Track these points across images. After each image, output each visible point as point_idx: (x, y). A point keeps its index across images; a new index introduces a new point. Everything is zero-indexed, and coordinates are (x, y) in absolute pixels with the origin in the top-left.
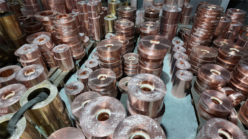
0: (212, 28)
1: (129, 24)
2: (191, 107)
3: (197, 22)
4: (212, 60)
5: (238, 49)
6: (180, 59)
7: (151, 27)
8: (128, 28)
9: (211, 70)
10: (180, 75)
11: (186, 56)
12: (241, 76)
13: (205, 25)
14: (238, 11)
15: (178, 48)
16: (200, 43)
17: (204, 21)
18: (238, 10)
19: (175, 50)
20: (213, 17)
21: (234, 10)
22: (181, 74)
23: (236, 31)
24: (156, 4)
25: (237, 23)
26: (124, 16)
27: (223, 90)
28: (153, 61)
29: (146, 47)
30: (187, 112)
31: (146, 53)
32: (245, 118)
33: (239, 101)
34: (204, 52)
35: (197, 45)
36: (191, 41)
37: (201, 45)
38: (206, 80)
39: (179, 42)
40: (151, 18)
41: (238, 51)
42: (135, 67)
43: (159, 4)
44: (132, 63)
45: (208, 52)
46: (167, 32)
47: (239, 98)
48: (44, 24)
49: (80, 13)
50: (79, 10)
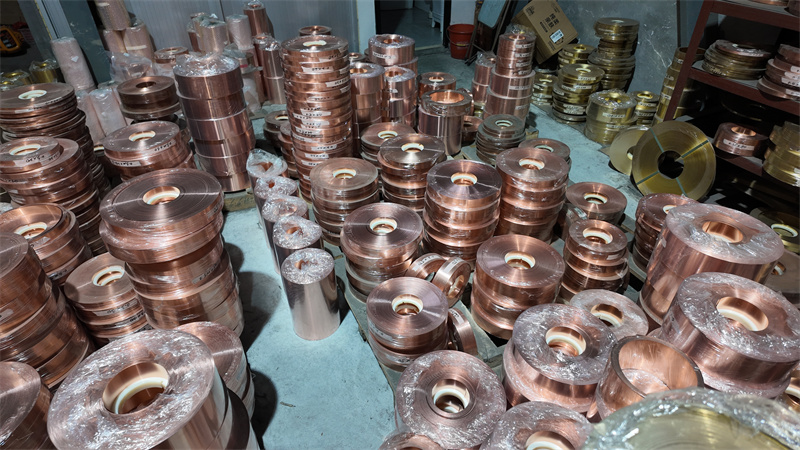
0: (338, 102)
1: (53, 151)
2: (363, 349)
3: (294, 93)
4: (370, 192)
5: (420, 142)
6: (285, 218)
7: (150, 141)
8: (56, 168)
9: (373, 225)
10: (295, 270)
11: (298, 202)
12: (444, 215)
13: (316, 97)
14: (395, 40)
15: (271, 185)
16: (327, 152)
17: (309, 87)
18: (393, 37)
19: (262, 195)
20: (326, 71)
21: (384, 39)
22: (297, 265)
23: (407, 94)
24: (162, 56)
25: (403, 72)
26: (27, 127)
27: (418, 266)
28: (185, 261)
29: (129, 226)
30: (355, 371)
31: (138, 246)
32: (488, 318)
33: (461, 279)
34: (345, 177)
35: (320, 160)
36: (300, 153)
37: (332, 155)
38: (367, 257)
39: (271, 164)
40: (152, 108)
41: (421, 147)
42: (132, 304)
43: (171, 53)
44: (116, 290)
45: (354, 173)
46: (221, 142)
47: (458, 272)
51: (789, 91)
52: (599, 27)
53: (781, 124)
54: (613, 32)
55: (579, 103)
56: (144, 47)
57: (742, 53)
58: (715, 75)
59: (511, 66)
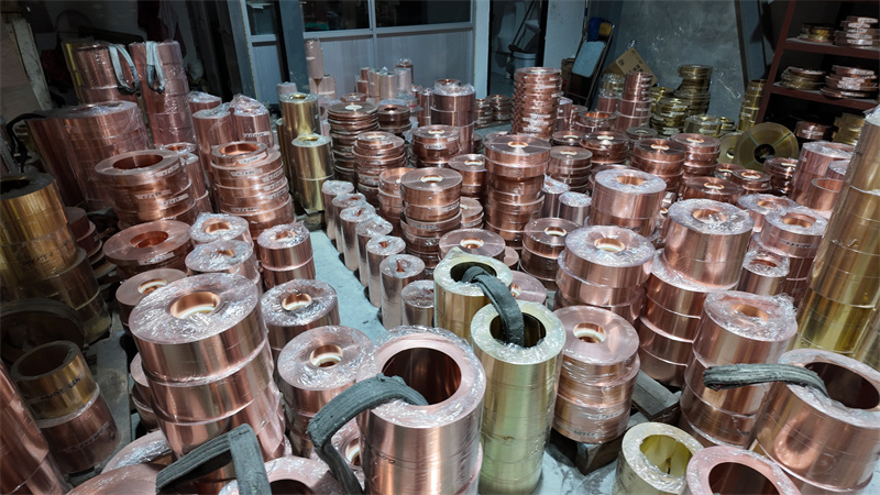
48: (140, 197)
49: (206, 147)
50: (204, 140)
51: (843, 93)
52: (682, 71)
53: (840, 116)
54: (694, 73)
55: (675, 126)
56: (333, 92)
57: (807, 72)
58: (791, 89)
59: (636, 93)
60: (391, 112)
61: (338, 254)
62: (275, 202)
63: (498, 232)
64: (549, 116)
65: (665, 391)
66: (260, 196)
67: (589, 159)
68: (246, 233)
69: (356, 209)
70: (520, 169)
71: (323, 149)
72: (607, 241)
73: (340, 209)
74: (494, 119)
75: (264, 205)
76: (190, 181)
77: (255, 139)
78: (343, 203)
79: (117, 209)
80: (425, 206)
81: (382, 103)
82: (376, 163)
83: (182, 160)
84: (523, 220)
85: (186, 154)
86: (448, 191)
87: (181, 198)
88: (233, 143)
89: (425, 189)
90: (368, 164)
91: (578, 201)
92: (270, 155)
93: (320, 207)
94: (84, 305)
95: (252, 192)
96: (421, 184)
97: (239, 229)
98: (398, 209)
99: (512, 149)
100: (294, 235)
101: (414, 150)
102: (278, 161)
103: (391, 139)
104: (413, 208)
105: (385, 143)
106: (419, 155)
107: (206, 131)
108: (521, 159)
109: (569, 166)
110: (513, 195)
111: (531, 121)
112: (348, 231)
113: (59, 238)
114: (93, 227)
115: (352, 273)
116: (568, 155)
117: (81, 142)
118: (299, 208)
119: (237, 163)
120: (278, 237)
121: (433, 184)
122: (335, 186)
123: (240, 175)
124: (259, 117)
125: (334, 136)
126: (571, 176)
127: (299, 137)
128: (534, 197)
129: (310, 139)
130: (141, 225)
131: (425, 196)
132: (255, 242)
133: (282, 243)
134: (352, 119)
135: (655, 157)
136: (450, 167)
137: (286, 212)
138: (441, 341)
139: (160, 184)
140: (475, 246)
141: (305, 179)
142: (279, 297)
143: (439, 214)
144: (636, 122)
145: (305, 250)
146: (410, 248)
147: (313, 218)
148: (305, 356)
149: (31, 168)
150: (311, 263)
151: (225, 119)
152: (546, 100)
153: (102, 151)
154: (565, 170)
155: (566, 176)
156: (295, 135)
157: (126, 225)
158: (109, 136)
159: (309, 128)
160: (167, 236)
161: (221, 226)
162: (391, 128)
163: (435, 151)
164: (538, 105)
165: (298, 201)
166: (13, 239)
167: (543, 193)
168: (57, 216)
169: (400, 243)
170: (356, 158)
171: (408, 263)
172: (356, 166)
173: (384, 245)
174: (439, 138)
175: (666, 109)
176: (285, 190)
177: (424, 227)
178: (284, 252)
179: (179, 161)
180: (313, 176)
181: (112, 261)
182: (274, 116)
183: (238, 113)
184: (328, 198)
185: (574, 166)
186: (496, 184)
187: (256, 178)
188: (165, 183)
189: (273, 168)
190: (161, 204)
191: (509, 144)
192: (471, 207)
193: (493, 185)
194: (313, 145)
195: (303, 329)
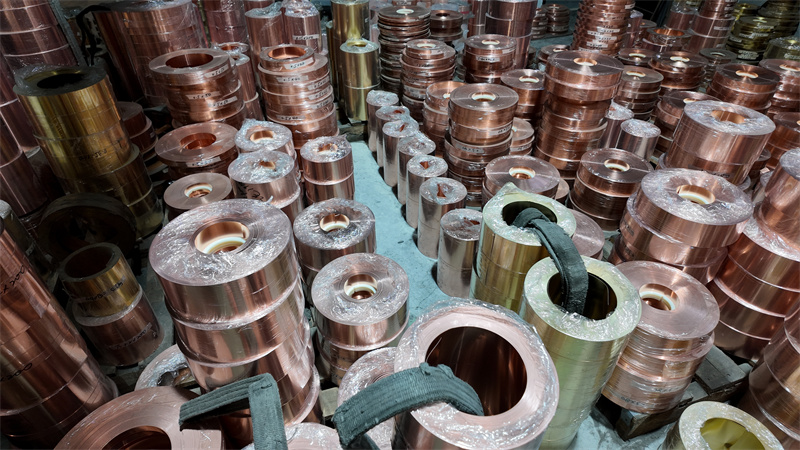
48: (190, 97)
49: (257, 48)
50: (256, 41)
55: (754, 49)
59: (717, 9)
60: (443, 18)
61: (378, 167)
62: (319, 112)
63: (547, 159)
64: (618, 30)
65: (728, 362)
66: (306, 105)
67: (659, 83)
68: (289, 143)
69: (399, 124)
70: (585, 91)
71: (370, 56)
72: (693, 188)
73: (383, 122)
74: (548, 31)
75: (309, 114)
76: (239, 83)
77: (304, 42)
78: (386, 115)
79: (170, 107)
80: (473, 127)
81: (433, 8)
82: (423, 75)
83: (232, 61)
84: (579, 149)
85: (236, 54)
86: (501, 112)
87: (230, 100)
88: (283, 46)
89: (476, 108)
90: (415, 75)
91: (644, 130)
92: (317, 61)
93: (363, 117)
94: (138, 201)
95: (298, 100)
96: (473, 102)
97: (283, 139)
98: (444, 127)
99: (578, 67)
100: (336, 147)
101: (464, 62)
102: (325, 68)
103: (442, 48)
104: (459, 129)
105: (435, 53)
106: (470, 69)
107: (258, 32)
108: (587, 79)
109: (634, 89)
110: (571, 119)
111: (598, 35)
112: (390, 145)
113: (113, 135)
114: (149, 123)
115: (390, 188)
116: (636, 77)
117: (138, 37)
118: (344, 118)
119: (284, 68)
120: (321, 149)
121: (485, 104)
122: (380, 97)
123: (286, 81)
124: (310, 18)
125: (383, 42)
126: (636, 101)
127: (348, 41)
128: (595, 124)
129: (360, 45)
130: (192, 126)
131: (475, 116)
132: (298, 152)
133: (324, 157)
134: (403, 25)
135: (739, 86)
136: (502, 84)
137: (330, 122)
138: (501, 320)
139: (210, 85)
140: (525, 176)
141: (351, 87)
142: (318, 216)
143: (488, 136)
144: (711, 43)
145: (346, 164)
146: (452, 172)
147: (356, 128)
148: (339, 284)
149: (100, 59)
150: (352, 179)
151: (276, 19)
152: (617, 11)
153: (158, 47)
154: (629, 93)
155: (628, 100)
156: (344, 39)
157: (179, 124)
158: (164, 32)
159: (358, 33)
160: (214, 138)
161: (266, 134)
162: (441, 35)
163: (487, 63)
164: (607, 17)
165: (343, 111)
166: (70, 134)
167: (606, 120)
168: (110, 112)
169: (443, 166)
170: (403, 68)
171: (449, 187)
172: (402, 76)
173: (425, 165)
174: (493, 49)
175: (746, 29)
176: (331, 100)
177: (470, 150)
178: (326, 166)
179: (228, 62)
180: (358, 85)
181: (163, 161)
182: (326, 18)
183: (289, 13)
184: (372, 109)
185: (640, 90)
186: (554, 106)
187: (302, 85)
188: (215, 84)
189: (319, 76)
190: (211, 105)
191: (576, 61)
192: (522, 129)
193: (549, 107)
194: (361, 51)
195: (338, 253)
